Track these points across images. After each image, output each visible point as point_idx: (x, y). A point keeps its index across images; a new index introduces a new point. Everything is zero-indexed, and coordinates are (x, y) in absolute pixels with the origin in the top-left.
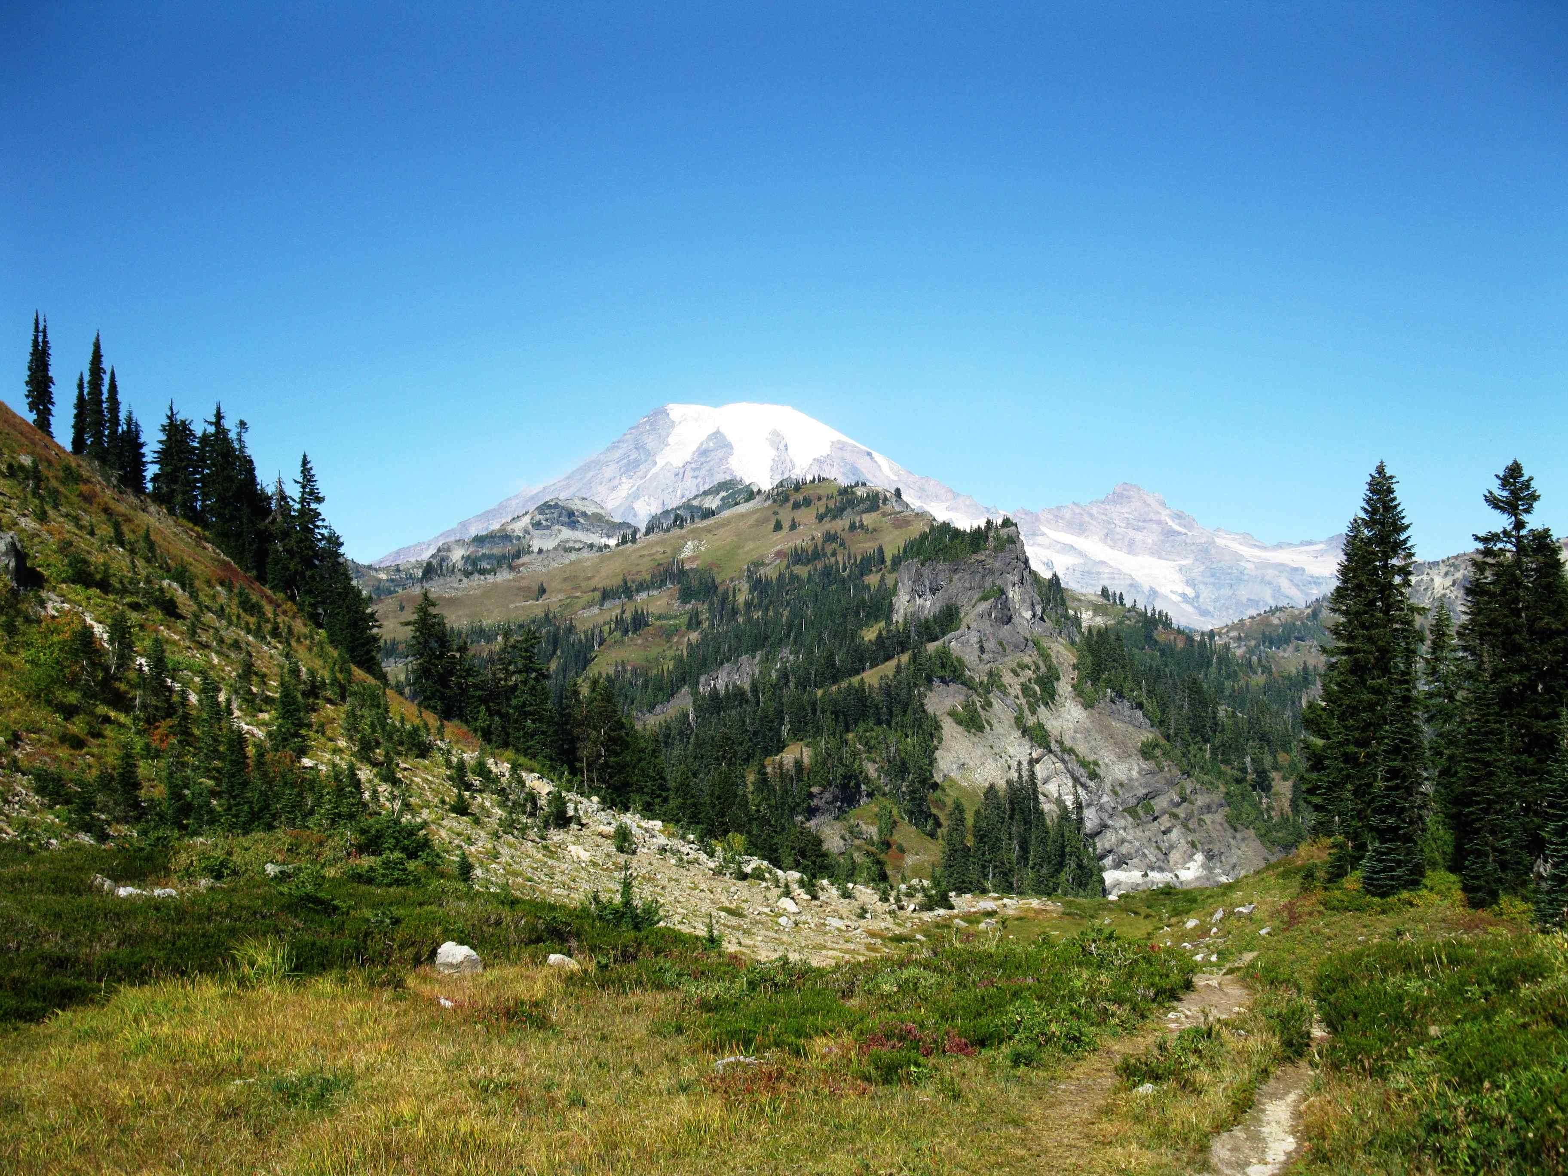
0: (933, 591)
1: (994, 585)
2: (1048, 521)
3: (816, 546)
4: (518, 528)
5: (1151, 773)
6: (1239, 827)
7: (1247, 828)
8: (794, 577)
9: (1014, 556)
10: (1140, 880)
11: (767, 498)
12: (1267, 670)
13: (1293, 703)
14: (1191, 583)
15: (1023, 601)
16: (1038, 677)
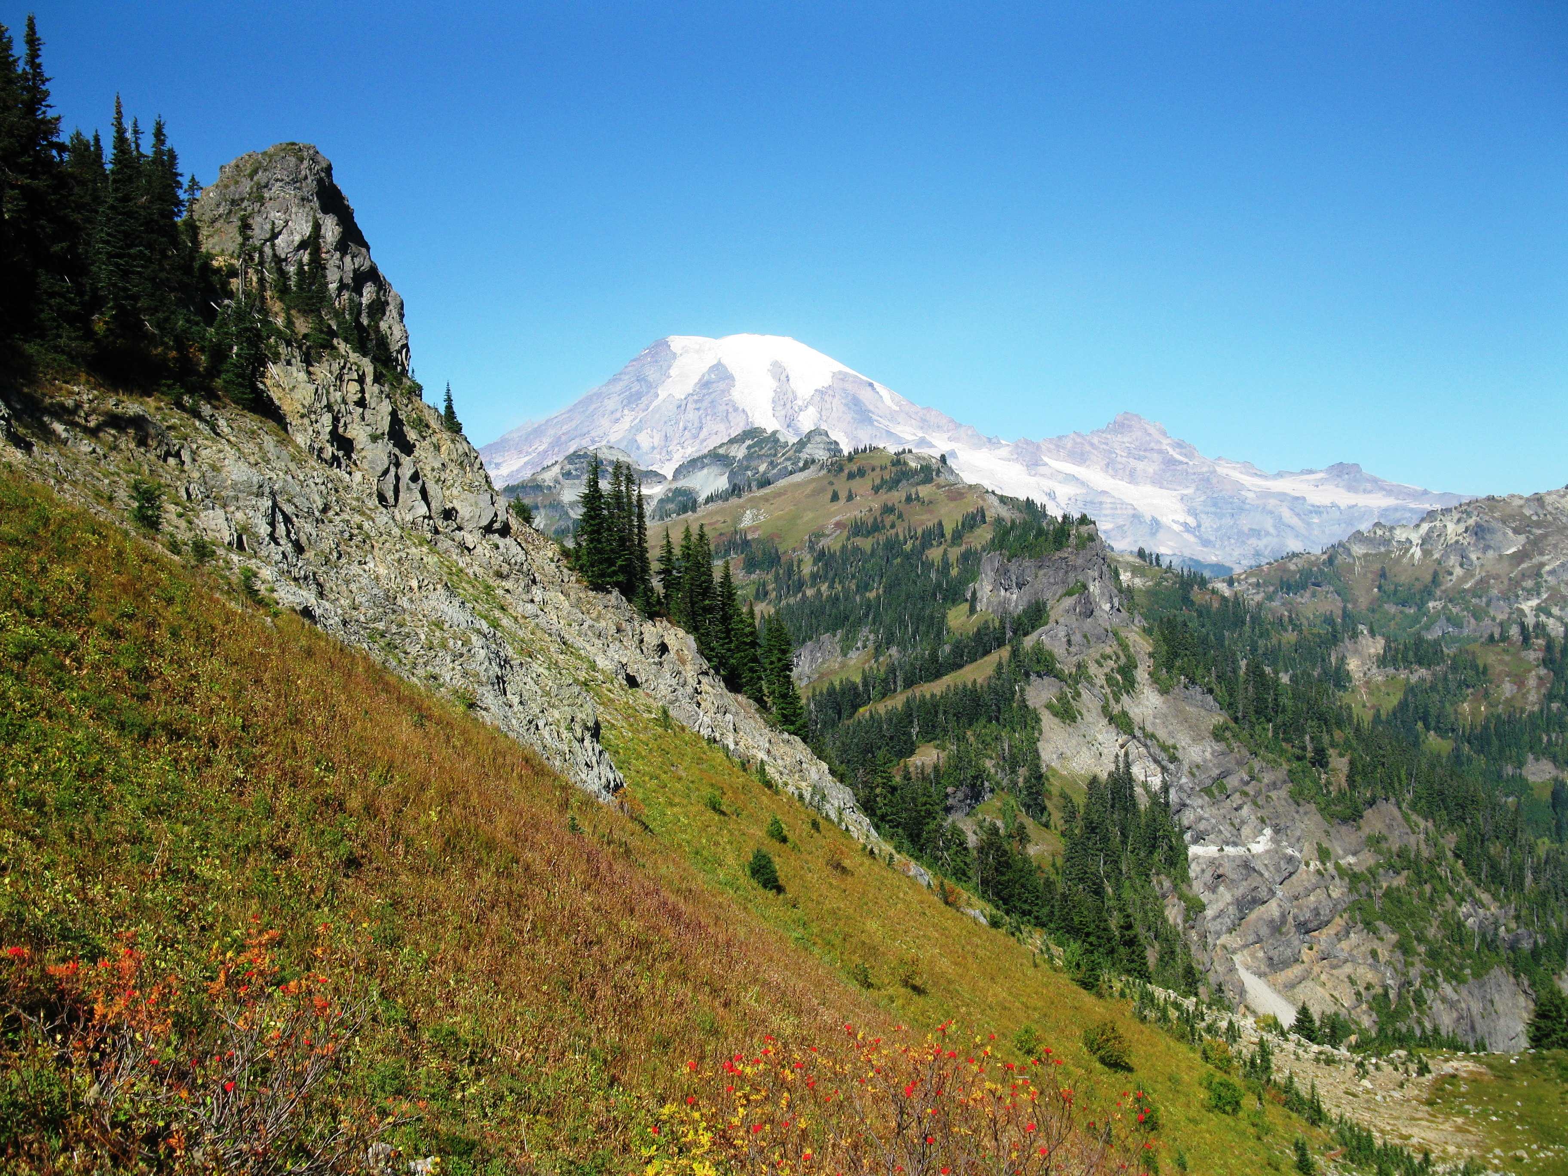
0: (1020, 586)
1: (1077, 581)
2: (1049, 450)
3: (875, 519)
4: (548, 477)
5: (1223, 754)
6: (1302, 802)
7: (1309, 802)
8: (857, 549)
9: (1094, 553)
10: (1217, 855)
11: (822, 467)
12: (1297, 627)
13: (1323, 660)
14: (1192, 512)
15: (1102, 594)
16: (1119, 667)
